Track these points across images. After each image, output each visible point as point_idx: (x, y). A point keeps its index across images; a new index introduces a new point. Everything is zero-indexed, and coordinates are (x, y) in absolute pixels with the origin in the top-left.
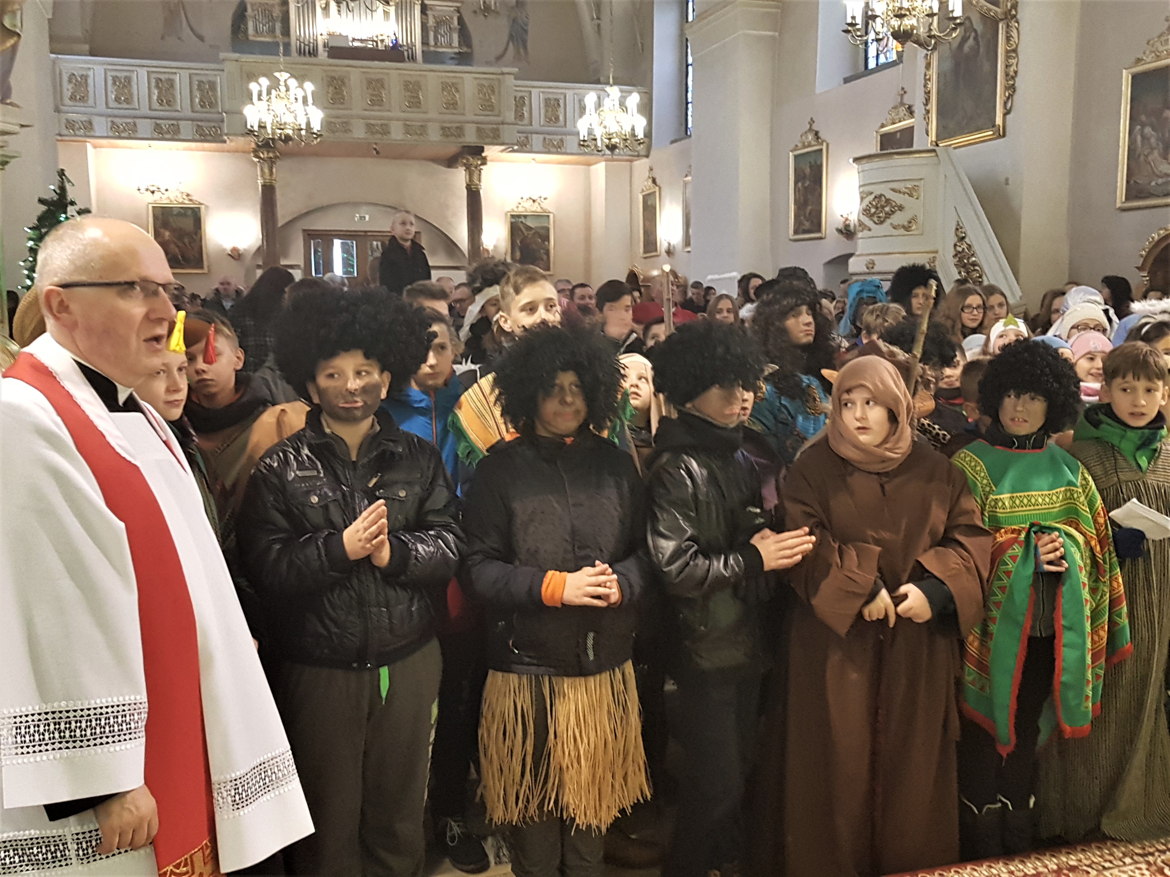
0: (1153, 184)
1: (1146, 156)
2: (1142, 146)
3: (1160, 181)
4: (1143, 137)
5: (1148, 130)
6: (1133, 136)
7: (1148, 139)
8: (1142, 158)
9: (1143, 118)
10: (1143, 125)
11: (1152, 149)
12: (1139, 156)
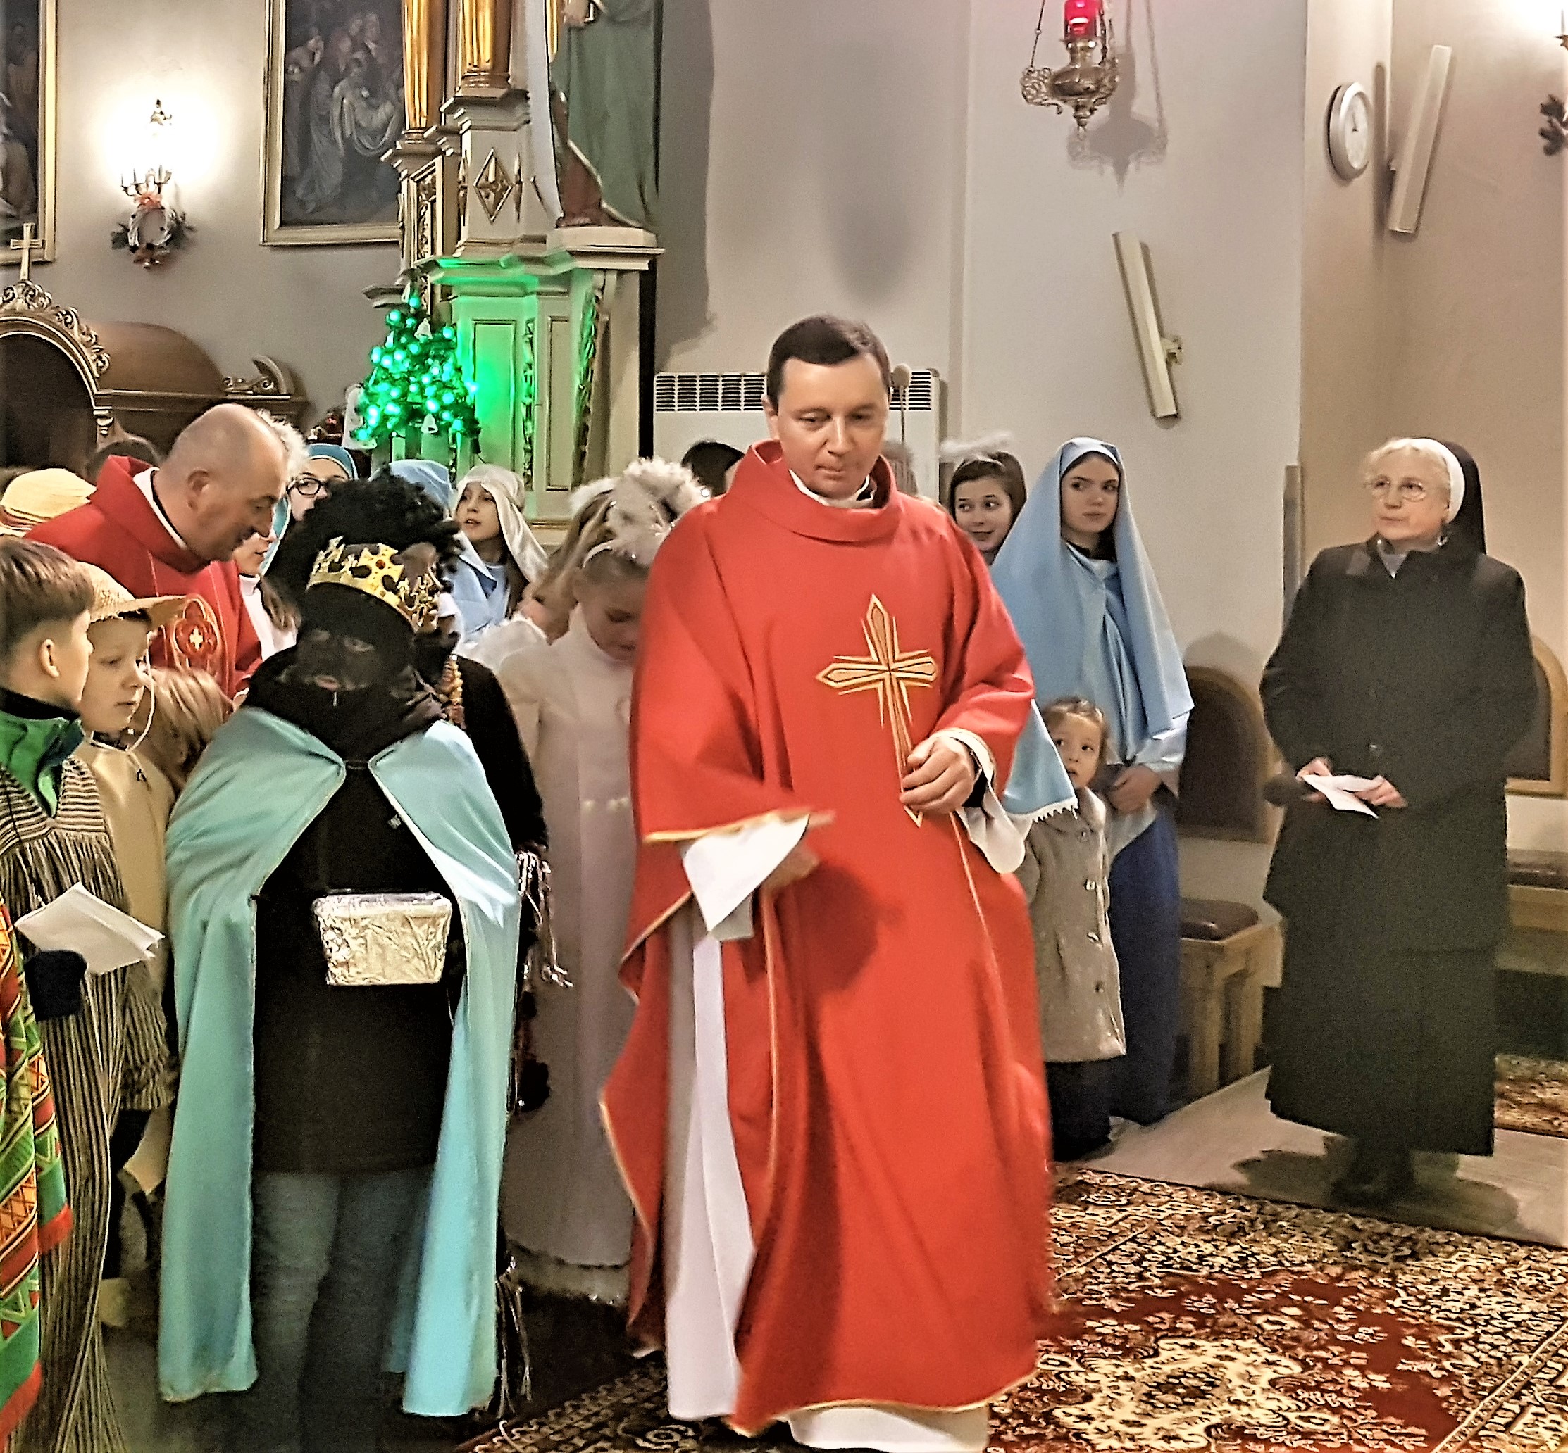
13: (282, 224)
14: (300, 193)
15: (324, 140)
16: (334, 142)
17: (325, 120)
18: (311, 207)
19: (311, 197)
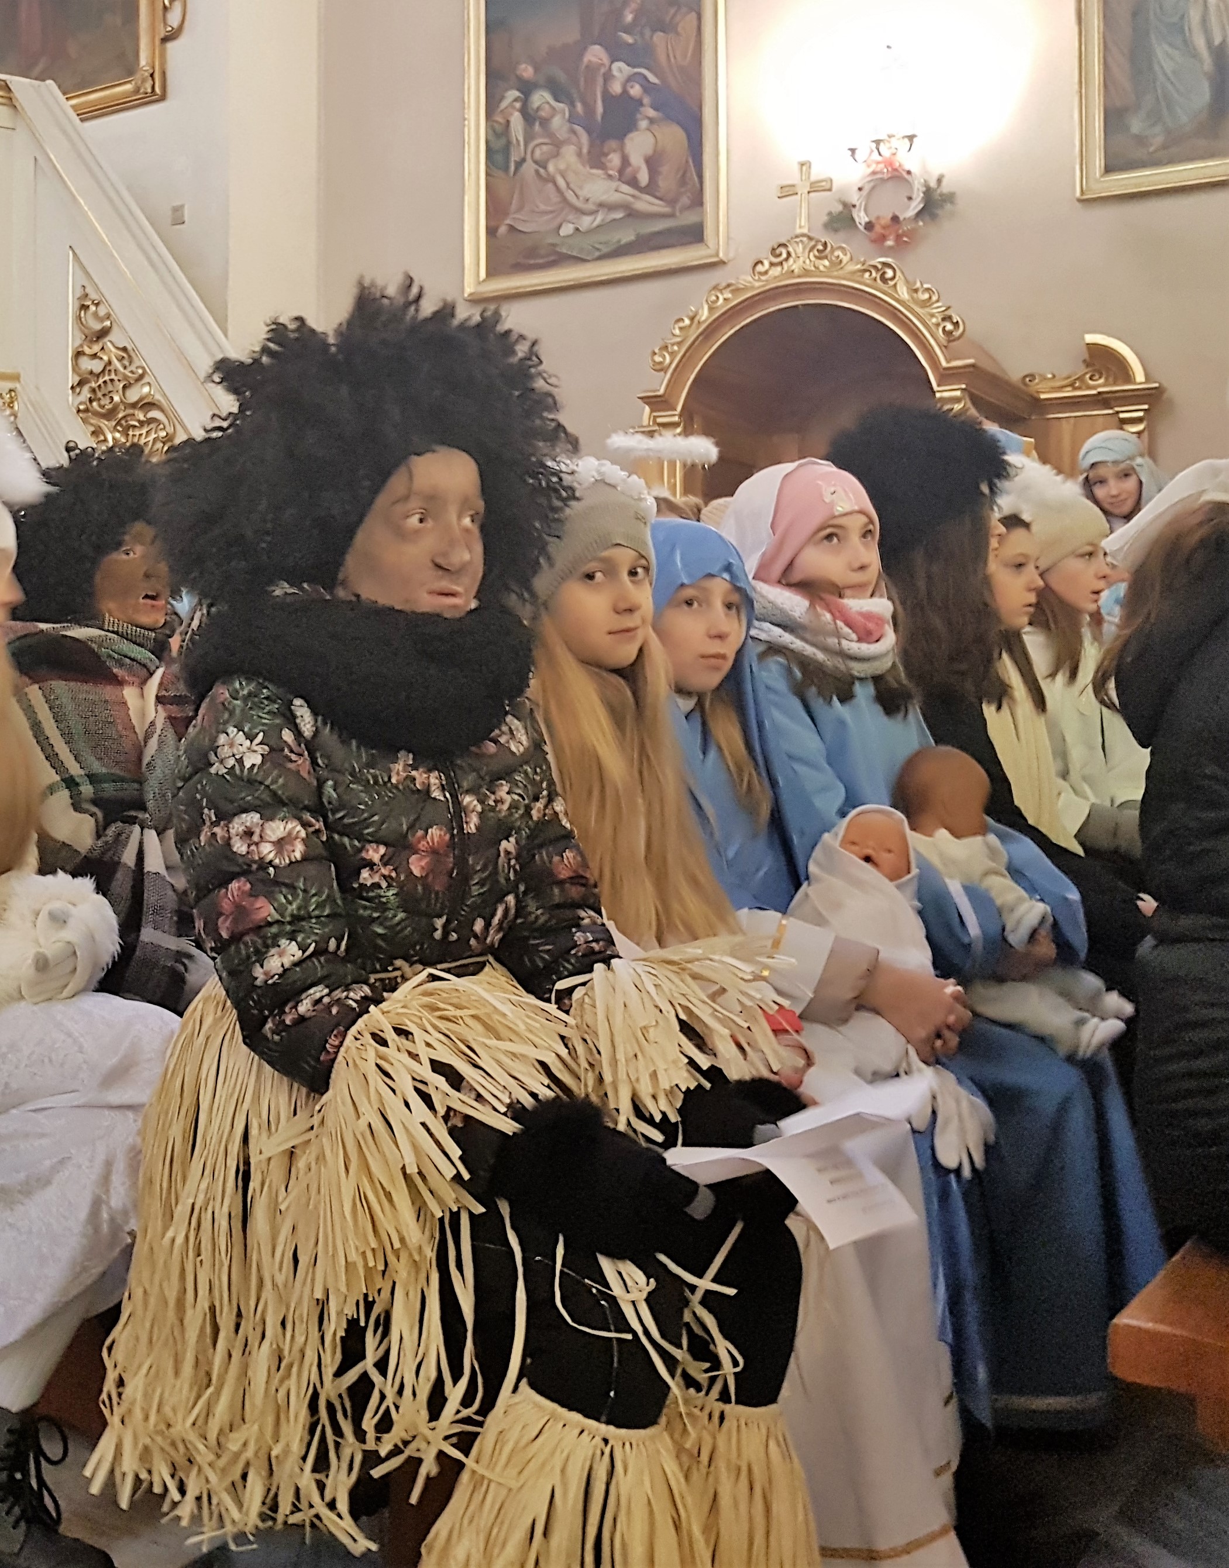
0: (567, 230)
1: (542, 164)
2: (529, 137)
3: (586, 222)
4: (529, 117)
5: (541, 98)
6: (499, 119)
7: (545, 122)
8: (529, 167)
9: (527, 71)
10: (527, 89)
11: (557, 145)
12: (519, 164)
13: (1108, 170)
14: (1136, 125)
15: (1176, 53)
16: (1195, 55)
17: (1179, 28)
18: (1159, 140)
19: (1158, 129)
